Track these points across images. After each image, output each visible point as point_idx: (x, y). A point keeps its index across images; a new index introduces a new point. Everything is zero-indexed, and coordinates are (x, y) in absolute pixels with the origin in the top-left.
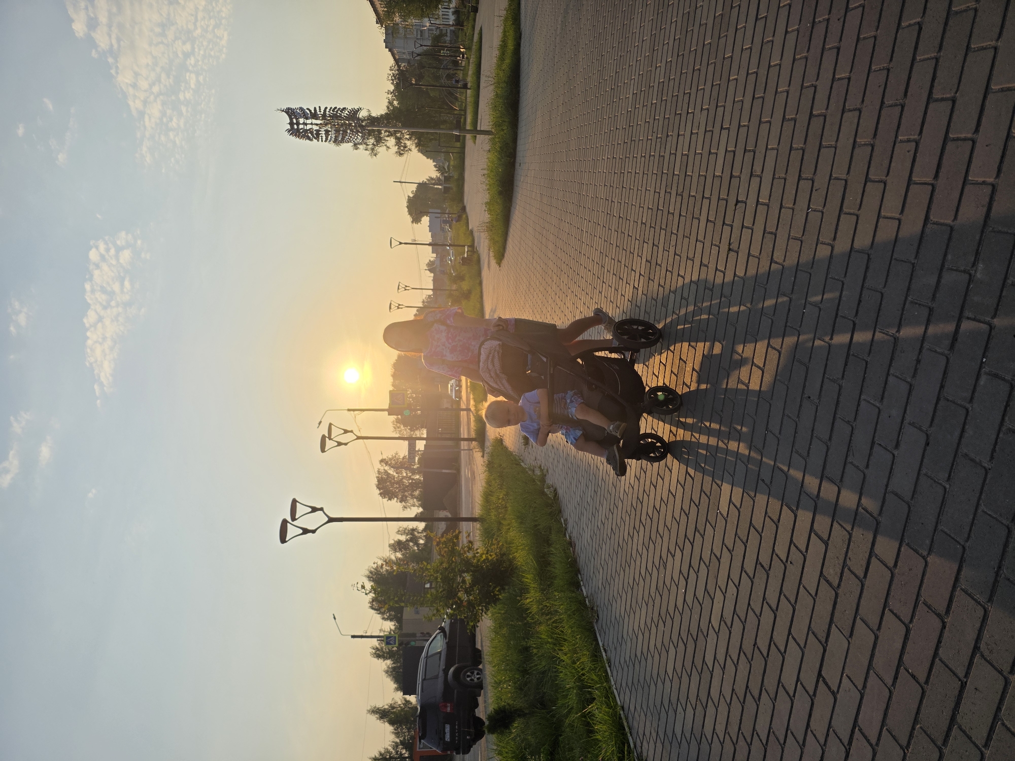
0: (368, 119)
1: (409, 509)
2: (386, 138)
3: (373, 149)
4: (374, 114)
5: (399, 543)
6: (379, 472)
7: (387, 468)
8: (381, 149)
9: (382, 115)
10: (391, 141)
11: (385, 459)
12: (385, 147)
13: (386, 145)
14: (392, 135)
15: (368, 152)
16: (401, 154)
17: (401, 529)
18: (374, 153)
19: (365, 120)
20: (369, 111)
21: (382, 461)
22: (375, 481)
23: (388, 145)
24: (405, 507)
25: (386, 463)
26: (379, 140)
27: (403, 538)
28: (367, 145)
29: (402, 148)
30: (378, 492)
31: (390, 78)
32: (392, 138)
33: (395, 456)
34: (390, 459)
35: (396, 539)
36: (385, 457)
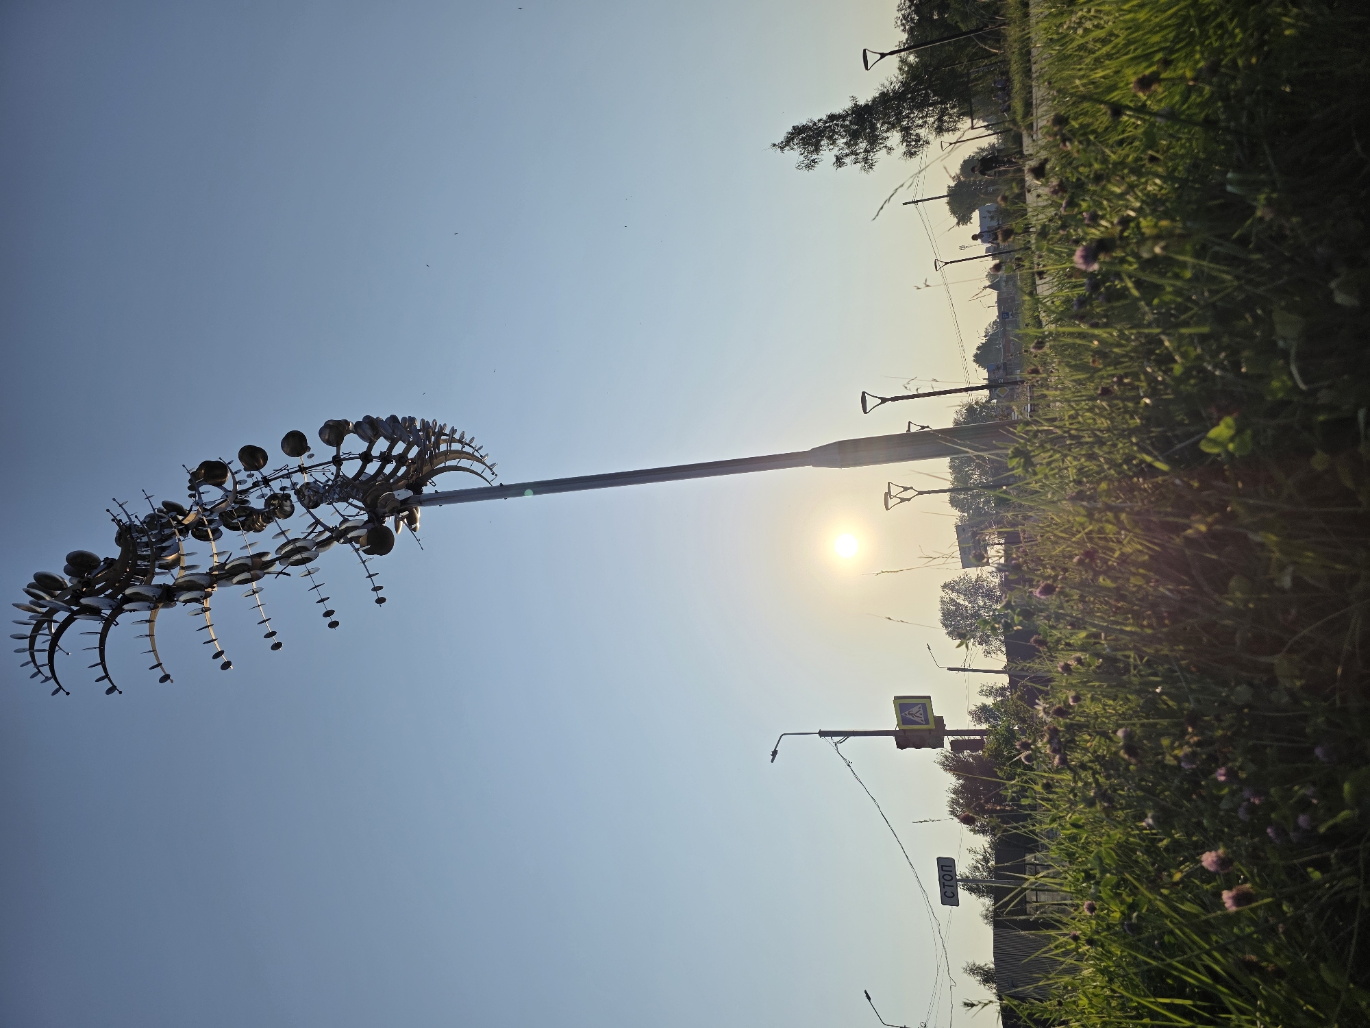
0: (853, 112)
1: (993, 655)
2: (885, 135)
3: (866, 160)
4: (862, 102)
5: (984, 708)
6: (943, 602)
7: (954, 596)
8: (880, 155)
9: (874, 100)
10: (895, 138)
11: (949, 584)
12: (885, 150)
13: (886, 147)
14: (893, 126)
15: (859, 165)
16: (911, 154)
17: (985, 688)
18: (868, 164)
19: (848, 115)
20: (854, 98)
21: (945, 586)
22: (939, 615)
23: (889, 145)
24: (988, 653)
25: (952, 589)
26: (874, 141)
27: (989, 701)
28: (857, 154)
29: (913, 143)
30: (944, 631)
31: (899, 22)
32: (895, 132)
33: (964, 579)
34: (957, 583)
35: (979, 704)
36: (948, 580)
